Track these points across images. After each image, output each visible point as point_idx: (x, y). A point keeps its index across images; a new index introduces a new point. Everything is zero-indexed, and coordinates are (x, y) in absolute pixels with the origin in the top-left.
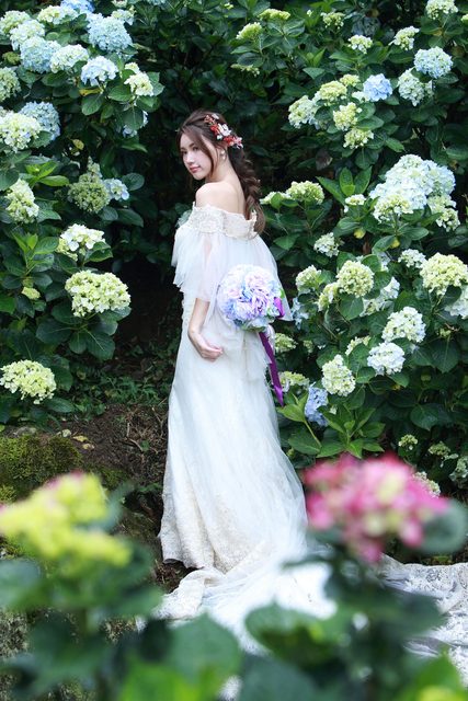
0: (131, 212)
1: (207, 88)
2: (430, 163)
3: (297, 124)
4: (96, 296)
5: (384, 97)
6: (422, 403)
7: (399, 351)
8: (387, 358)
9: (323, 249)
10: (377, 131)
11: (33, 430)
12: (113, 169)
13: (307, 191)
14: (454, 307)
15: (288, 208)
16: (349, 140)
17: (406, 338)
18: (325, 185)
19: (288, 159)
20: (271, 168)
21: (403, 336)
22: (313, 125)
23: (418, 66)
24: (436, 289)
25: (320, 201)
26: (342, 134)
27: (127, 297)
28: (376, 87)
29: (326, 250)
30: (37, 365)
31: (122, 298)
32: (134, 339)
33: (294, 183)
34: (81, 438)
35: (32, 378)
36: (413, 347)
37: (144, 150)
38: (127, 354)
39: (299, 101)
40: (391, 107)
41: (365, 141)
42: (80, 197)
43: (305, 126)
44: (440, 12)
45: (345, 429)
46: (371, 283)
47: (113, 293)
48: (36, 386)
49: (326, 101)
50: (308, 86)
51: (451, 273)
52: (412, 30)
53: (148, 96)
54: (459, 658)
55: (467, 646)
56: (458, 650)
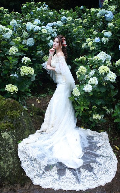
2: (107, 54)
3: (83, 48)
4: (25, 71)
5: (99, 42)
6: (99, 99)
7: (91, 87)
8: (88, 88)
10: (96, 47)
11: (10, 99)
13: (83, 58)
14: (106, 78)
15: (80, 62)
16: (91, 49)
17: (93, 84)
18: (86, 57)
23: (105, 35)
24: (101, 73)
25: (85, 60)
26: (89, 47)
27: (34, 72)
28: (97, 40)
30: (13, 85)
33: (80, 57)
34: (39, 101)
35: (11, 88)
36: (95, 86)
39: (84, 44)
40: (100, 43)
41: (94, 49)
42: (44, 59)
43: (85, 48)
44: (110, 26)
45: (81, 104)
46: (86, 71)
48: (11, 90)
49: (87, 42)
51: (105, 70)
52: (105, 30)
53: (46, 33)
54: (101, 159)
55: (103, 156)
56: (101, 157)
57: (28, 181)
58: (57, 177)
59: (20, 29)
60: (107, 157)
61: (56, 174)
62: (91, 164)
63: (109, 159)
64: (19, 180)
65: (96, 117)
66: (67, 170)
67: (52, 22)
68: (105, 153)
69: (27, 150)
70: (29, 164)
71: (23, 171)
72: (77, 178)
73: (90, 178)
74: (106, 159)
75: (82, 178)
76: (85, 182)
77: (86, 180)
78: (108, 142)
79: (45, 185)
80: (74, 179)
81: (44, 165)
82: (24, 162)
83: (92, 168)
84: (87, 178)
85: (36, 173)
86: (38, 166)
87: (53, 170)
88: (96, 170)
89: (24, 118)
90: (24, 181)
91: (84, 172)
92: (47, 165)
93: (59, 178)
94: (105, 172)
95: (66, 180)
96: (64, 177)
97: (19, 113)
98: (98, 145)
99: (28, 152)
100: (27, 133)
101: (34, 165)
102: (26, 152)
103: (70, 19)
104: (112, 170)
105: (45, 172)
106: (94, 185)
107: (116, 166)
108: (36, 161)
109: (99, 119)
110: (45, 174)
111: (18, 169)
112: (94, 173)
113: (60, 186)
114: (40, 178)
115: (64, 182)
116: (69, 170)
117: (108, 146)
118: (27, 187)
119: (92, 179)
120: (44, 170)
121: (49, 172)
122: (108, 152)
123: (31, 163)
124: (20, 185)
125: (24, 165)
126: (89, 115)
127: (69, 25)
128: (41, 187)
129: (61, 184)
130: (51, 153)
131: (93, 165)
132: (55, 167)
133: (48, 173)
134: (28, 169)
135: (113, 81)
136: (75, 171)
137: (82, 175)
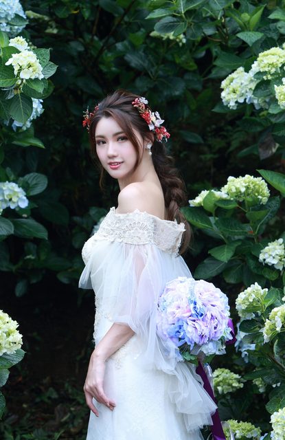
0: (32, 222)
1: (121, 62)
3: (232, 104)
9: (271, 261)
12: (8, 170)
13: (247, 188)
15: (226, 211)
18: (269, 179)
19: (229, 144)
20: (209, 156)
22: (252, 104)
25: (265, 200)
27: (18, 337)
29: (275, 262)
31: (11, 339)
32: (46, 380)
33: (231, 178)
37: (41, 145)
38: (38, 400)
39: (233, 75)
43: (242, 106)
49: (265, 73)
50: (244, 55)
53: (37, 79)
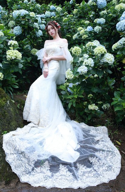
3: (74, 39)
5: (91, 30)
7: (86, 68)
10: (89, 36)
16: (83, 37)
17: (88, 65)
21: (88, 64)
24: (98, 54)
26: (81, 36)
27: (21, 56)
28: (89, 28)
31: (19, 56)
36: (91, 68)
41: (86, 37)
42: (32, 52)
44: (103, 14)
45: (74, 92)
46: (81, 52)
47: (16, 54)
51: (102, 50)
54: (101, 154)
55: (103, 151)
56: (101, 152)
57: (15, 178)
58: (49, 173)
59: (6, 17)
60: (108, 151)
61: (49, 171)
62: (90, 159)
63: (110, 154)
64: (3, 177)
65: (92, 107)
66: (61, 166)
67: (41, 14)
68: (106, 147)
69: (13, 141)
70: (16, 157)
71: (8, 165)
72: (74, 175)
73: (90, 175)
74: (107, 153)
75: (80, 175)
76: (84, 179)
77: (84, 177)
78: (107, 136)
79: (35, 182)
80: (70, 176)
81: (34, 160)
82: (10, 155)
83: (91, 163)
84: (87, 175)
85: (24, 169)
86: (26, 161)
87: (45, 166)
88: (96, 166)
89: (10, 107)
90: (9, 178)
91: (82, 169)
92: (38, 160)
93: (52, 176)
94: (107, 168)
95: (60, 177)
96: (58, 174)
97: (4, 101)
98: (96, 139)
99: (14, 143)
100: (13, 124)
101: (22, 159)
102: (13, 143)
103: (60, 10)
104: (115, 166)
105: (36, 168)
106: (95, 182)
107: (119, 161)
108: (23, 155)
109: (96, 109)
110: (35, 171)
111: (2, 164)
112: (94, 169)
113: (54, 184)
114: (28, 175)
115: (58, 179)
116: (63, 166)
117: (108, 140)
118: (12, 185)
119: (93, 175)
120: (34, 166)
121: (40, 168)
122: (109, 146)
123: (18, 157)
124: (4, 182)
125: (10, 159)
126: (84, 107)
127: (58, 17)
128: (30, 185)
129: (55, 181)
130: (42, 146)
131: (93, 160)
132: (47, 162)
133: (38, 169)
134: (15, 164)
135: (111, 62)
136: (71, 167)
137: (80, 171)
